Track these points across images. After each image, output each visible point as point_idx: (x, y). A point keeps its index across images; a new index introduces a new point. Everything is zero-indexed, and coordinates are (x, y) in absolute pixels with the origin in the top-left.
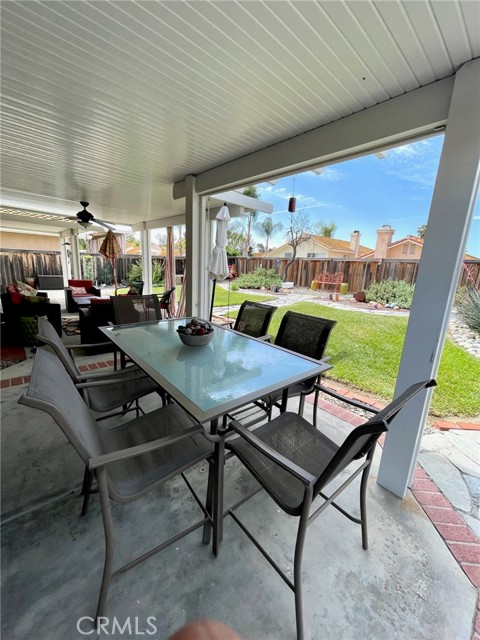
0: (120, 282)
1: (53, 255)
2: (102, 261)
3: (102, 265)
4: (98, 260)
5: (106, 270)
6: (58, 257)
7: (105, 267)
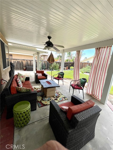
0: (47, 69)
1: (31, 61)
2: (43, 63)
3: (43, 64)
4: (42, 63)
5: (44, 66)
6: (32, 61)
7: (44, 65)
